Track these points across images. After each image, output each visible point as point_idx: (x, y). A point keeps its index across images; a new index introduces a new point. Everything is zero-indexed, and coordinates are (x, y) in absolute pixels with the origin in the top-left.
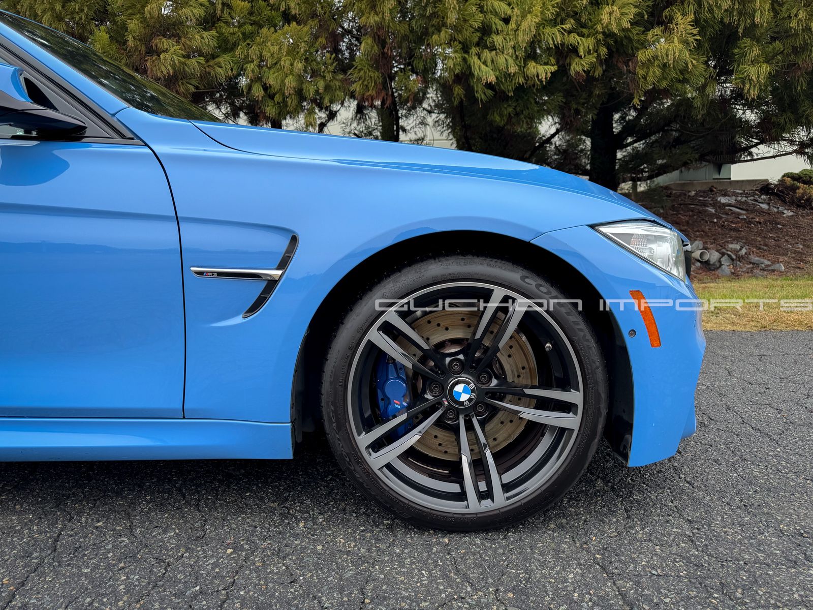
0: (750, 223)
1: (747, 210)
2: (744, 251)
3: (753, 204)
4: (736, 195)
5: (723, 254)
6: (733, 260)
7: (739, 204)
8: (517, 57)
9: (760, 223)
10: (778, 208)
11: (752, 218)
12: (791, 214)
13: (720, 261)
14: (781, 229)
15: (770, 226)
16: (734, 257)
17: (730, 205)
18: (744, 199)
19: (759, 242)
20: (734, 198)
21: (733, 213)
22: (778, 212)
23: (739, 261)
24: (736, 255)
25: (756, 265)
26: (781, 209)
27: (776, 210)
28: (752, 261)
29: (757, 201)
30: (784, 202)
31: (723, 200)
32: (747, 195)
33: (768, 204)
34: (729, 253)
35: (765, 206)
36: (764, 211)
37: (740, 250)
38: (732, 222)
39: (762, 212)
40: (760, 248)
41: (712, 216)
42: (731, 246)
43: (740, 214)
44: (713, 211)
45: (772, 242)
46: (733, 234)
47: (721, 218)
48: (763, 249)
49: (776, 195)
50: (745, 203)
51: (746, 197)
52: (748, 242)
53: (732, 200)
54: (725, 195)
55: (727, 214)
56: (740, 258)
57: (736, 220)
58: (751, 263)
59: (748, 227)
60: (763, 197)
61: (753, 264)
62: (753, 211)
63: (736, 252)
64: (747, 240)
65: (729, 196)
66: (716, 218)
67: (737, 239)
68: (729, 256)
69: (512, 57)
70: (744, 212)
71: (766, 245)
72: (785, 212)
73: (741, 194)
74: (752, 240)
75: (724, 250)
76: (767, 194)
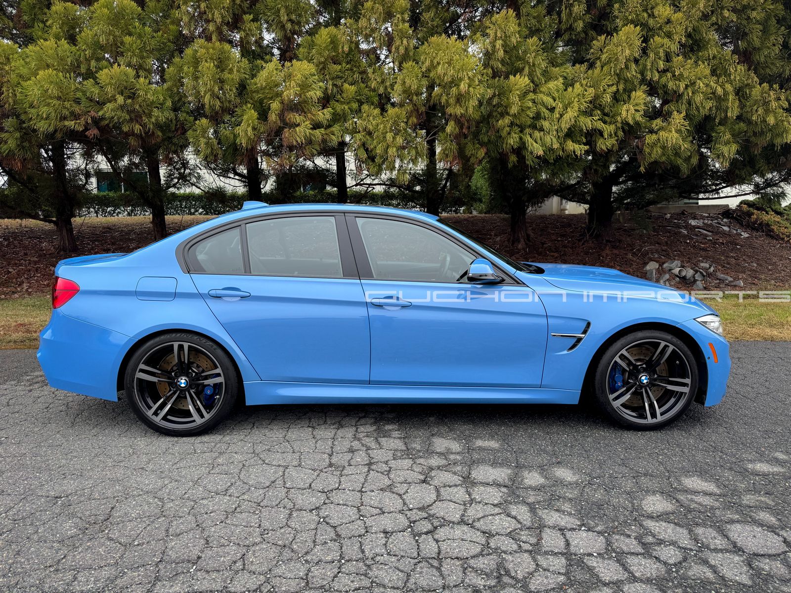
0: (715, 243)
1: (712, 232)
2: (712, 269)
3: (717, 227)
4: (703, 218)
5: (696, 272)
6: (704, 276)
7: (706, 227)
8: (559, 137)
9: (723, 244)
10: (737, 230)
11: (717, 239)
12: (747, 235)
13: (694, 277)
14: (739, 249)
15: (731, 247)
16: (705, 274)
17: (698, 227)
18: (710, 222)
19: (723, 260)
20: (702, 221)
21: (702, 234)
22: (736, 234)
23: (709, 277)
24: (706, 272)
25: (722, 281)
26: (739, 231)
27: (735, 232)
28: (719, 277)
29: (720, 224)
30: (742, 225)
31: (693, 223)
32: (712, 218)
33: (729, 227)
34: (701, 270)
35: (726, 228)
36: (726, 232)
37: (710, 268)
38: (701, 242)
39: (724, 234)
40: (724, 267)
41: (685, 236)
42: (702, 265)
43: (707, 236)
44: (686, 232)
45: (733, 261)
46: (703, 253)
47: (693, 239)
48: (726, 267)
49: (735, 218)
50: (711, 225)
51: (711, 220)
52: (715, 261)
53: (700, 223)
54: (694, 218)
55: (697, 235)
56: (710, 275)
57: (704, 241)
58: (717, 279)
59: (714, 247)
60: (725, 220)
61: (720, 280)
62: (717, 233)
63: (706, 270)
64: (714, 258)
65: (697, 219)
66: (689, 239)
67: (706, 258)
68: (701, 273)
69: (555, 137)
70: (710, 234)
71: (728, 264)
72: (743, 233)
73: (707, 217)
74: (718, 259)
75: (697, 268)
76: (728, 218)
